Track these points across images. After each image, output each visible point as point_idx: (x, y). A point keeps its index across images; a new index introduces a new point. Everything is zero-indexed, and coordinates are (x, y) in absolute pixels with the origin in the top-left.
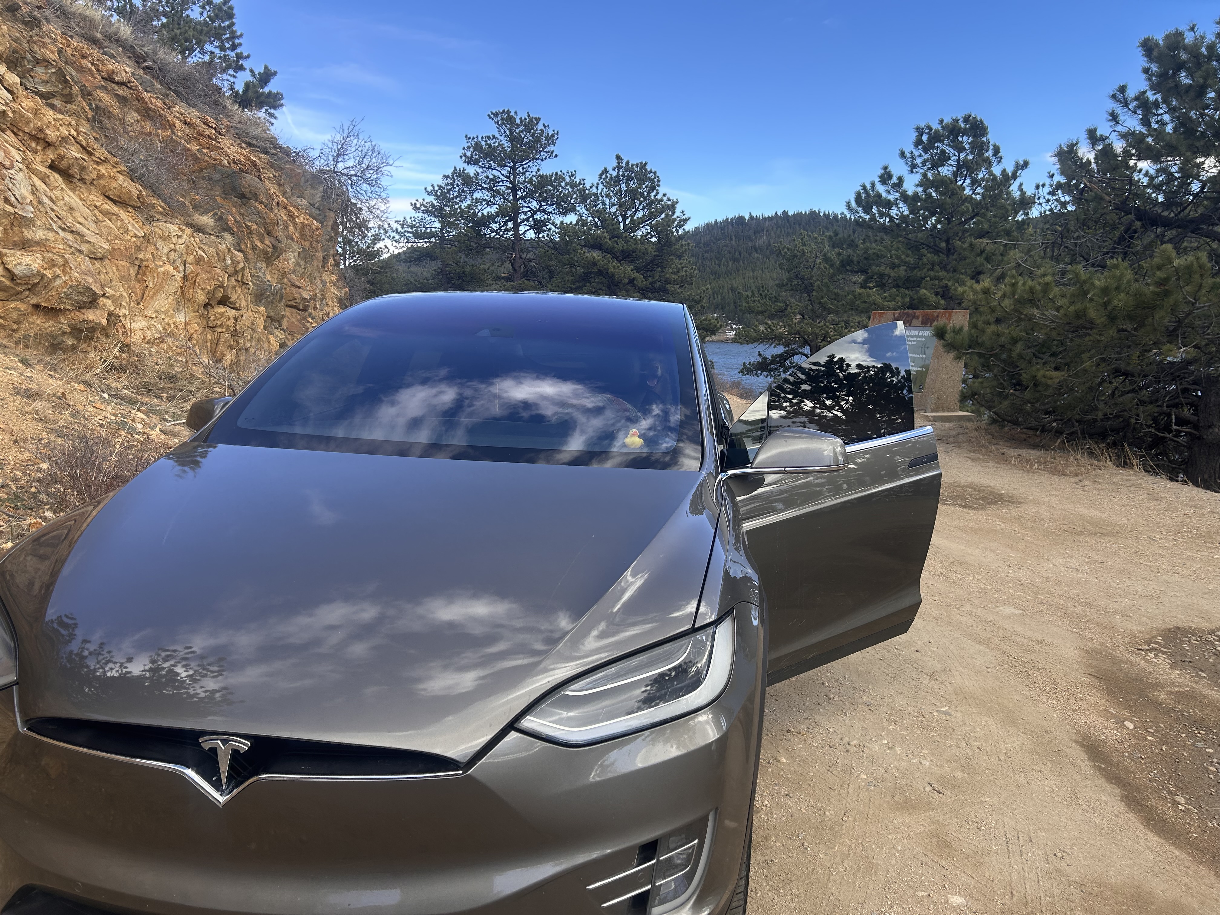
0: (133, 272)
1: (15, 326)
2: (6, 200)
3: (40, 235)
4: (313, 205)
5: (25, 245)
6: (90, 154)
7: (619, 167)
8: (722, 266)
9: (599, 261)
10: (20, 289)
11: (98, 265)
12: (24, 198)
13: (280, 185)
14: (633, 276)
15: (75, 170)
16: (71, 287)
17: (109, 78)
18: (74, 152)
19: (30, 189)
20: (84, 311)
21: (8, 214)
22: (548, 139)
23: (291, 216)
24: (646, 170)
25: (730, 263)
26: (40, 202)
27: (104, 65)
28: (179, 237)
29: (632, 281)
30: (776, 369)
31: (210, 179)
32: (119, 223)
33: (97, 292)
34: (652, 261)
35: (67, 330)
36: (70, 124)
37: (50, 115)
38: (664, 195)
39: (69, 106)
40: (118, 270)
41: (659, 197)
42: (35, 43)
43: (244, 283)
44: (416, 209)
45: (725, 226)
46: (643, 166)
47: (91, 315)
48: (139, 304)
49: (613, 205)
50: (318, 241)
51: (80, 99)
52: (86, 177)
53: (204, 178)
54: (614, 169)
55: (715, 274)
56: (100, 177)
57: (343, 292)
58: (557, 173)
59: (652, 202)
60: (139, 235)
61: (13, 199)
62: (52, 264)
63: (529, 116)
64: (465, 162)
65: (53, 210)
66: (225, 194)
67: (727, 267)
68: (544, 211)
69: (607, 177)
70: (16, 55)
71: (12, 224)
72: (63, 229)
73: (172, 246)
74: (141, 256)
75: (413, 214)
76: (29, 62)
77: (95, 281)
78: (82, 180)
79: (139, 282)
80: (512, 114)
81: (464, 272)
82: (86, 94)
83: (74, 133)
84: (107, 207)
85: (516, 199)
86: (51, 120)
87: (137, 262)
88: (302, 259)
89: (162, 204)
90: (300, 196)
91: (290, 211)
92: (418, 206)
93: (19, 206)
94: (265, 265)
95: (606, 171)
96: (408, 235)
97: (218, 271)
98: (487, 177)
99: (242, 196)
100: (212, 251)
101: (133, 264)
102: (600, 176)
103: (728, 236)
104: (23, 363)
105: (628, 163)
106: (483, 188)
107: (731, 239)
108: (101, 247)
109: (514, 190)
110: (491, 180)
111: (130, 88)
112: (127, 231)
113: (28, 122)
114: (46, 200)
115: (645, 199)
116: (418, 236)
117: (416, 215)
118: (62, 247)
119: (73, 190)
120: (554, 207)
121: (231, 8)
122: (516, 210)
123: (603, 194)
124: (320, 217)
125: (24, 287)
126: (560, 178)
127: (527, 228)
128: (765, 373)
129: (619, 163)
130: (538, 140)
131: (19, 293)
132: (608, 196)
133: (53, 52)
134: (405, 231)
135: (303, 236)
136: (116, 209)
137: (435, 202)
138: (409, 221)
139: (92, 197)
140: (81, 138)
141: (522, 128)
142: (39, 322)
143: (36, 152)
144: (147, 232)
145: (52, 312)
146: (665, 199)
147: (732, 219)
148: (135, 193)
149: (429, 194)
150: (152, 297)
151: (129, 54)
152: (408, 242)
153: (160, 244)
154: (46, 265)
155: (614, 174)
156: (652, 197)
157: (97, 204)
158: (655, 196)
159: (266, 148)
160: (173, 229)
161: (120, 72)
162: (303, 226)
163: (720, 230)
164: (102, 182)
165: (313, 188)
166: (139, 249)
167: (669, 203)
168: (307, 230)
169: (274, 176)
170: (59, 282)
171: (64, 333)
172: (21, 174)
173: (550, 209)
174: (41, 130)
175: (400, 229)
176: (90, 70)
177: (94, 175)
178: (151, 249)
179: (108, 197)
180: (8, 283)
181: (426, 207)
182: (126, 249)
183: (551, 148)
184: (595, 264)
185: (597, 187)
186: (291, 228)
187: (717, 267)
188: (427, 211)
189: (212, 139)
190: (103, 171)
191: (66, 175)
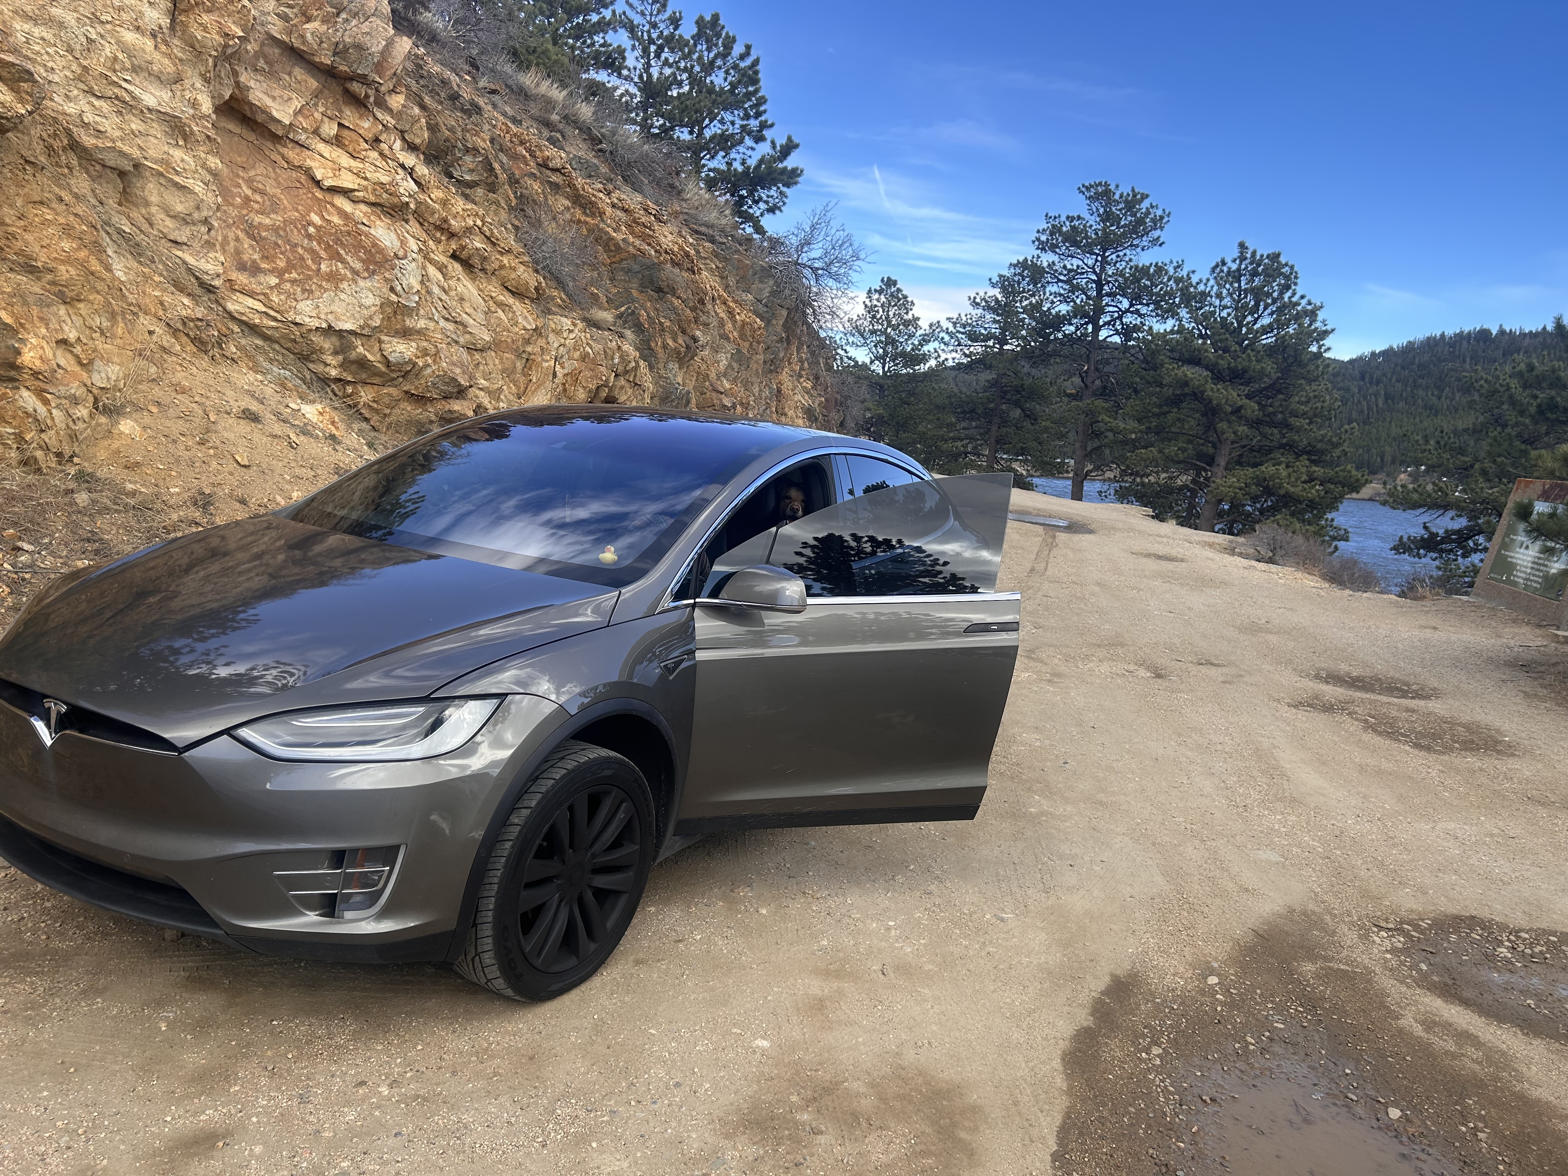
0: (519, 365)
1: (387, 411)
2: (392, 289)
3: (421, 324)
4: (760, 301)
5: (406, 333)
6: (494, 244)
7: (1242, 258)
8: (1443, 399)
9: (1192, 379)
10: (394, 375)
11: (477, 356)
12: (411, 287)
13: (722, 278)
14: (1240, 403)
15: (476, 261)
16: (438, 376)
17: (544, 165)
18: (478, 243)
19: (420, 278)
20: (451, 401)
21: (393, 303)
22: (1154, 221)
23: (731, 313)
24: (1278, 262)
25: (1458, 396)
26: (429, 292)
27: (541, 151)
28: (571, 331)
29: (1237, 411)
30: (1451, 550)
31: (629, 270)
32: (510, 315)
33: (463, 382)
34: (1272, 386)
35: (433, 418)
36: (477, 214)
37: (459, 205)
38: (1302, 297)
39: (491, 195)
40: (502, 362)
41: (1294, 299)
42: (468, 131)
43: (636, 384)
44: (975, 304)
45: (1456, 342)
46: (1275, 257)
47: (457, 406)
48: (520, 398)
49: (1225, 307)
50: (759, 343)
51: (507, 187)
52: (488, 267)
53: (623, 269)
54: (1234, 261)
55: (1431, 409)
56: (502, 267)
57: (817, 402)
58: (1156, 265)
59: (1284, 306)
60: (529, 327)
61: (399, 288)
62: (425, 353)
63: (1133, 190)
64: (1038, 248)
65: (441, 300)
66: (642, 288)
67: (1451, 401)
68: (1137, 312)
69: (1222, 271)
70: (448, 144)
71: (395, 312)
72: (447, 319)
73: (563, 341)
74: (529, 349)
75: (970, 309)
76: (459, 150)
77: (464, 373)
78: (483, 270)
79: (524, 375)
80: (1112, 187)
81: (1022, 386)
82: (514, 182)
83: (479, 223)
84: (502, 298)
85: (1100, 295)
86: (460, 210)
87: (524, 355)
88: (736, 361)
89: (564, 297)
90: (748, 291)
91: (729, 307)
92: (978, 300)
93: (404, 295)
94: (677, 366)
95: (1224, 263)
96: (960, 336)
97: (602, 369)
98: (1065, 267)
99: (659, 290)
100: (598, 347)
101: (519, 356)
102: (1213, 270)
103: (1459, 357)
104: (370, 447)
105: (1254, 253)
106: (1059, 280)
107: (1464, 361)
108: (482, 339)
109: (1099, 285)
110: (1070, 271)
111: (564, 174)
112: (516, 324)
113: (433, 213)
114: (436, 290)
115: (1274, 301)
116: (974, 337)
117: (974, 312)
118: (440, 336)
119: (474, 280)
120: (1152, 307)
121: (756, 73)
122: (1099, 311)
123: (1213, 293)
124: (767, 315)
125: (399, 374)
126: (1160, 269)
127: (1112, 333)
128: (1434, 555)
129: (1242, 253)
130: (1141, 222)
131: (394, 379)
132: (1219, 296)
133: (484, 140)
134: (958, 332)
135: (742, 336)
136: (511, 300)
137: (999, 297)
138: (964, 318)
139: (490, 287)
140: (485, 228)
141: (1122, 205)
142: (408, 409)
143: (439, 242)
144: (540, 325)
145: (420, 399)
146: (1304, 302)
147: (1469, 333)
148: (533, 284)
149: (994, 285)
150: (533, 393)
151: (585, 136)
152: (959, 345)
153: (552, 337)
154: (419, 354)
155: (1234, 267)
156: (1286, 299)
157: (494, 295)
158: (1290, 298)
159: (713, 236)
160: (566, 323)
161: (554, 158)
162: (744, 323)
163: (1447, 348)
164: (503, 273)
165: (761, 282)
166: (528, 342)
167: (1309, 307)
168: (747, 328)
169: (717, 267)
170: (429, 371)
171: (431, 422)
172: (414, 264)
173: (1144, 310)
174: (445, 221)
175: (951, 329)
176: (524, 157)
177: (496, 265)
178: (541, 342)
179: (506, 288)
180: (383, 369)
181: (986, 302)
182: (513, 341)
183: (1156, 234)
184: (1186, 384)
185: (1206, 284)
186: (729, 326)
187: (1435, 399)
188: (988, 308)
189: (646, 227)
190: (506, 262)
191: (467, 265)
